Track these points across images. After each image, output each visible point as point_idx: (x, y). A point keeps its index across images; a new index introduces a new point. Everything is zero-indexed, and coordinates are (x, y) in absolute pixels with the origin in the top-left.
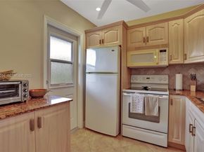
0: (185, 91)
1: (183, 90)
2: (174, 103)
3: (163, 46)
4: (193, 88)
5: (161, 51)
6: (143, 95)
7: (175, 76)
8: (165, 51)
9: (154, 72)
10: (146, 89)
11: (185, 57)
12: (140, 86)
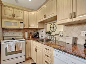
0: (29, 38)
1: (28, 38)
2: (27, 43)
3: (22, 20)
4: (31, 37)
5: (21, 22)
6: (14, 42)
7: (25, 33)
8: (22, 22)
9: (16, 31)
10: (13, 39)
11: (29, 26)
12: (10, 38)
